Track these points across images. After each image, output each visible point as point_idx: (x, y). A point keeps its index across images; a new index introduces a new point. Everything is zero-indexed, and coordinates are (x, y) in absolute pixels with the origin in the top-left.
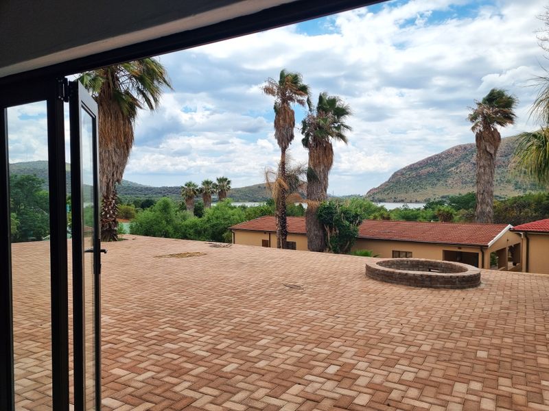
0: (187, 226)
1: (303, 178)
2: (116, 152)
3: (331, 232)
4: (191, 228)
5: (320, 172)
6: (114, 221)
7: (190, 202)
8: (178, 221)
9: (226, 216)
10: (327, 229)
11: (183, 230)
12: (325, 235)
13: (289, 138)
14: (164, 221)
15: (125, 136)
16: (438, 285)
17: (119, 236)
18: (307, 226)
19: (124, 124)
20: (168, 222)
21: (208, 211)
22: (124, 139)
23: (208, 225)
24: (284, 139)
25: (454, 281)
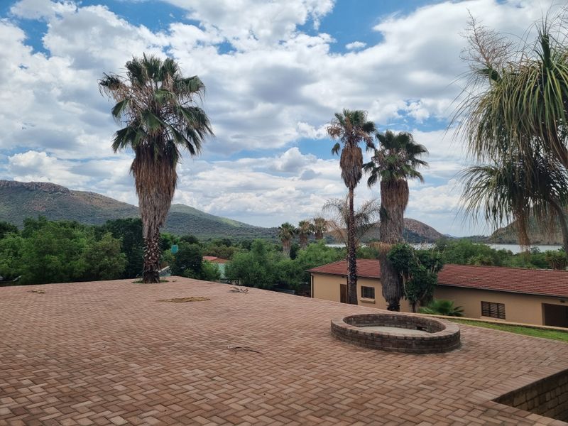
0: (279, 268)
1: (375, 218)
2: (157, 196)
3: (406, 277)
4: (283, 270)
5: (393, 211)
6: (156, 263)
7: (286, 243)
8: (272, 262)
9: (319, 258)
10: (402, 274)
11: (275, 272)
12: (401, 281)
13: (356, 176)
14: (257, 263)
15: (167, 180)
16: (390, 348)
17: (161, 278)
18: (381, 270)
19: (166, 169)
20: (261, 263)
21: (302, 252)
22: (166, 183)
23: (300, 267)
24: (351, 179)
25: (410, 343)
